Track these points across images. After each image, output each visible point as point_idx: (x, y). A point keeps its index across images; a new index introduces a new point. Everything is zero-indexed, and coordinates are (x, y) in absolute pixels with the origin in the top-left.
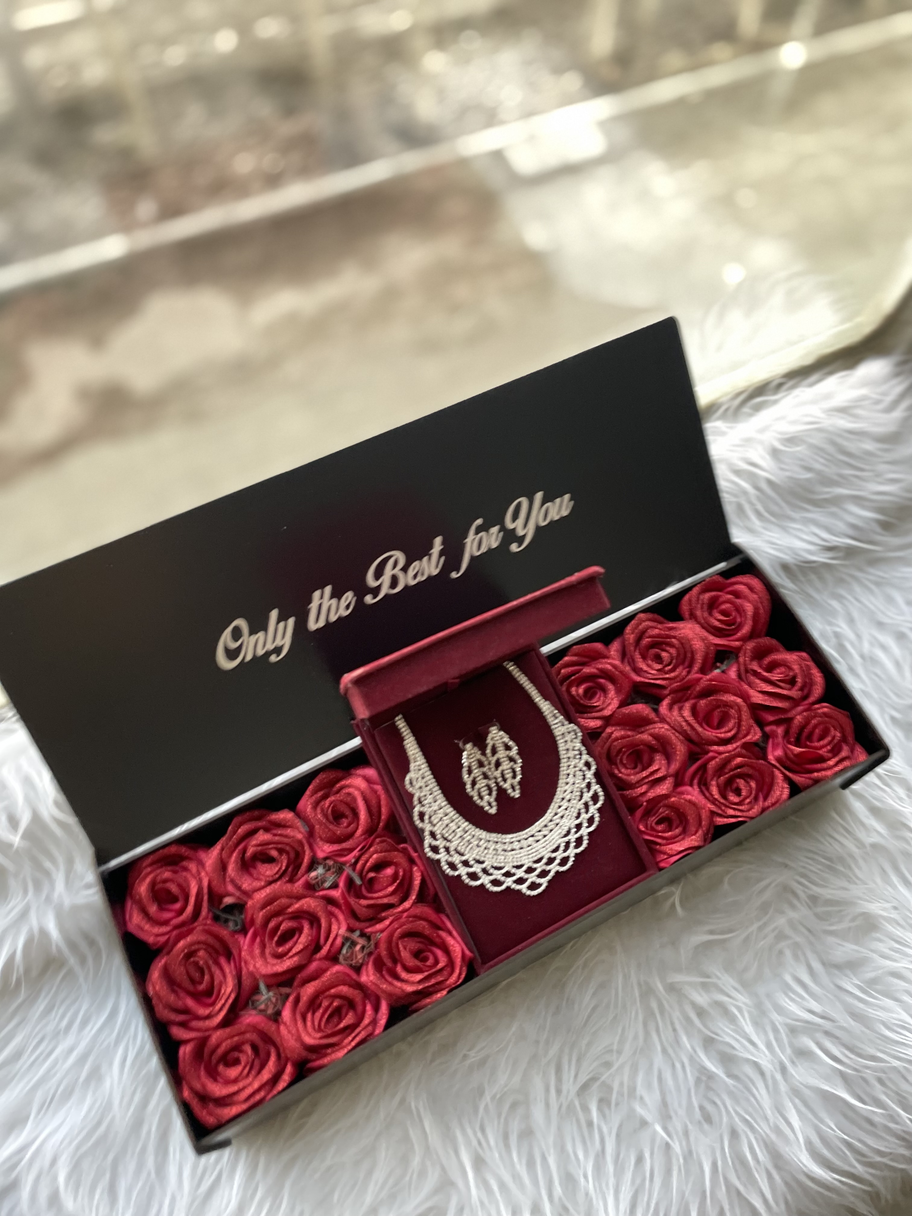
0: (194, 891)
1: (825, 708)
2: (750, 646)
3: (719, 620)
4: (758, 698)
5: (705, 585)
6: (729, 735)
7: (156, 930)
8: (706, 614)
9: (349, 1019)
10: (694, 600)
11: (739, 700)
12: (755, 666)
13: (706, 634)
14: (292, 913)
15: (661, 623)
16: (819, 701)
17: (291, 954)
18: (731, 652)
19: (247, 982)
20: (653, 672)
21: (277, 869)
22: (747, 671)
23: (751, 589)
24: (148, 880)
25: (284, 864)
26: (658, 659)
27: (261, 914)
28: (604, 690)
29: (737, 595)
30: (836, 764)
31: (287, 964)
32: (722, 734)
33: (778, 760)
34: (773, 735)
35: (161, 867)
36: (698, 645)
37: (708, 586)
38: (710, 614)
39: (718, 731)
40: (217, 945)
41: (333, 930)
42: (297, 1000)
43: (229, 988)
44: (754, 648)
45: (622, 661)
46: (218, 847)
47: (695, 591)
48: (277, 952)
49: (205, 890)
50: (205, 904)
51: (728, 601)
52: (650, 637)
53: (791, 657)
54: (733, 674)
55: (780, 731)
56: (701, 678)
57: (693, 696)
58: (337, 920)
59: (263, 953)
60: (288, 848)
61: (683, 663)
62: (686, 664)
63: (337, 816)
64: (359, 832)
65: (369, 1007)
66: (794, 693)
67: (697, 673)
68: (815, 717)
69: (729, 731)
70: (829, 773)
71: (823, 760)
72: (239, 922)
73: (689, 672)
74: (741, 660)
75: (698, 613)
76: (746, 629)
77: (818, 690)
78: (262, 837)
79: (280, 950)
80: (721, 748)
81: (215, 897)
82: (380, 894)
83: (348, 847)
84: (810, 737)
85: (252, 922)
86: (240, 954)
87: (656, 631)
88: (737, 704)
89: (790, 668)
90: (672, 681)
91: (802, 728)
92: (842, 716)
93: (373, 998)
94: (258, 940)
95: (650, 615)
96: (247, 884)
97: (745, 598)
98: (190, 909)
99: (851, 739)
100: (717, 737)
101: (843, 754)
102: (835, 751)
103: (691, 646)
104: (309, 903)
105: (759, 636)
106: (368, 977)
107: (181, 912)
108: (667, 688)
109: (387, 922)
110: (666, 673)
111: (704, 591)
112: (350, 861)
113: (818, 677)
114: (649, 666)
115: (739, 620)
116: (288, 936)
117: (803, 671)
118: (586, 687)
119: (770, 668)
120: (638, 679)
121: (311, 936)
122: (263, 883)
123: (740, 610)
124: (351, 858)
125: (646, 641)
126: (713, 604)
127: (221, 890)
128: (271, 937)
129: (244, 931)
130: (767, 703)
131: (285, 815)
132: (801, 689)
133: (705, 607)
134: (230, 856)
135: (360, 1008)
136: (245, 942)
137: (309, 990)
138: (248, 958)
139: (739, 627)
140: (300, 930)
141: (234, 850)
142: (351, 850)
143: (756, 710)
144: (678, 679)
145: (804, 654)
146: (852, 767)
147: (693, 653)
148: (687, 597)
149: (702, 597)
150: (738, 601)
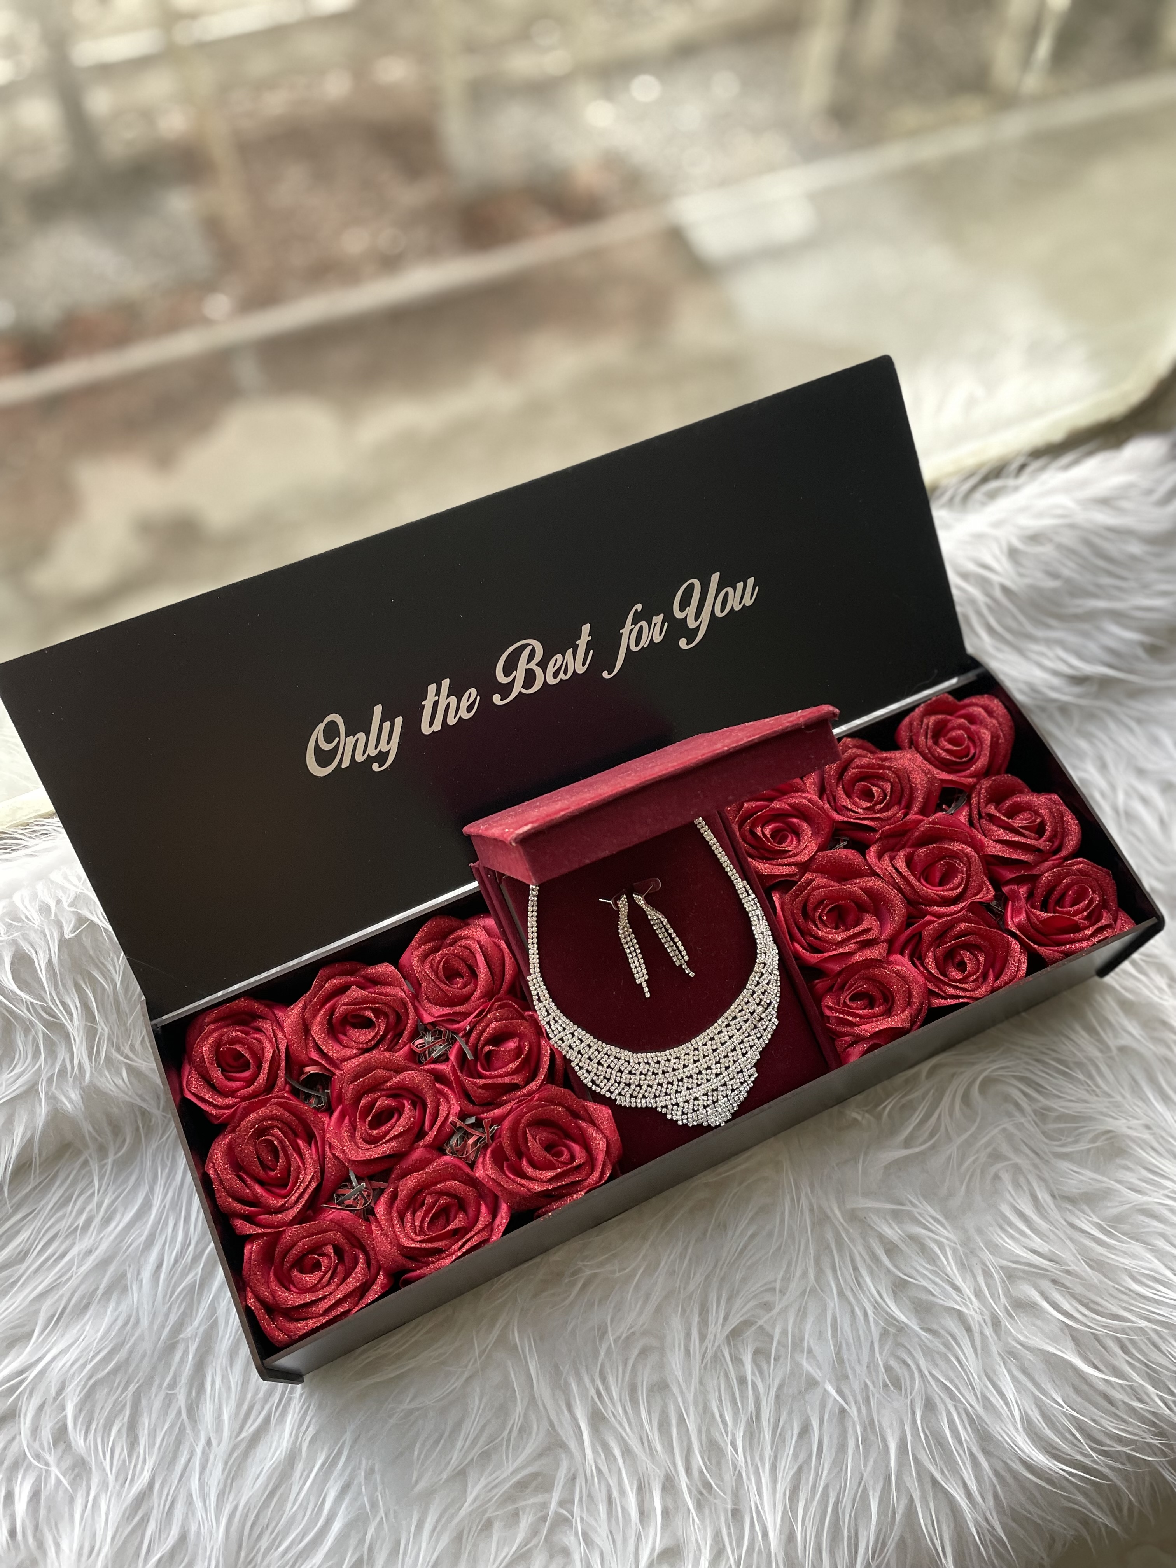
0: (269, 1055)
1: (1081, 864)
2: (986, 783)
3: (948, 751)
4: (994, 849)
5: (930, 704)
6: (955, 892)
7: (220, 1101)
8: (930, 742)
9: (458, 1222)
10: (916, 724)
11: (969, 850)
12: (992, 810)
13: (929, 766)
14: (391, 1088)
15: (872, 752)
16: (1074, 855)
17: (387, 1138)
18: (961, 792)
19: (331, 1170)
20: (861, 811)
21: (373, 1034)
22: (980, 816)
23: (990, 713)
24: (211, 1039)
25: (383, 1029)
26: (867, 795)
27: (352, 1086)
28: (797, 833)
29: (972, 719)
30: (1094, 935)
31: (384, 1149)
32: (946, 892)
33: (1019, 926)
34: (1015, 897)
35: (228, 1026)
36: (919, 780)
37: (934, 707)
38: (936, 743)
39: (941, 888)
40: (295, 1123)
41: (441, 1111)
42: (394, 1196)
43: (308, 1175)
44: (990, 787)
45: (821, 797)
46: (300, 1004)
47: (917, 711)
48: (370, 1135)
49: (283, 1056)
50: (282, 1073)
51: (960, 727)
52: (857, 767)
53: (1040, 800)
54: (963, 818)
55: (1023, 891)
56: (923, 821)
57: (910, 844)
58: (447, 1100)
59: (352, 1136)
60: (387, 1009)
61: (899, 803)
62: (903, 803)
63: (451, 974)
64: (477, 994)
65: (484, 1209)
66: (1041, 843)
67: (917, 813)
68: (1067, 875)
69: (957, 888)
70: (1085, 944)
71: (1077, 928)
72: (324, 1100)
73: (906, 814)
74: (974, 801)
75: (922, 739)
76: (982, 762)
77: (1072, 842)
78: (355, 993)
79: (374, 1132)
80: (944, 909)
81: (294, 1065)
82: (500, 1072)
83: (463, 1011)
84: (1060, 902)
85: (340, 1099)
86: (323, 1138)
87: (865, 761)
88: (967, 855)
89: (1037, 814)
90: (883, 824)
91: (1051, 889)
92: (1101, 873)
93: (489, 1200)
94: (347, 1121)
95: (858, 742)
96: (334, 1050)
97: (982, 723)
98: (263, 1076)
99: (1113, 904)
100: (938, 895)
101: (1104, 922)
102: (1093, 917)
103: (909, 781)
104: (413, 1077)
105: (998, 773)
106: (485, 1171)
107: (250, 1082)
108: (877, 831)
109: (508, 1107)
110: (876, 813)
111: (928, 712)
112: (465, 1029)
113: (1073, 824)
114: (854, 803)
115: (972, 751)
116: (383, 1117)
117: (1054, 817)
118: (775, 827)
119: (1012, 813)
120: (840, 818)
121: (414, 1118)
122: (355, 1052)
123: (973, 738)
124: (465, 1024)
125: (852, 772)
126: (939, 731)
127: (303, 1057)
128: (363, 1118)
129: (330, 1111)
130: (1006, 855)
131: (385, 969)
132: (1050, 840)
133: (930, 733)
134: (315, 1017)
135: (472, 1211)
136: (330, 1122)
137: (411, 1182)
138: (334, 1141)
139: (973, 760)
140: (400, 1111)
141: (319, 1010)
142: (466, 1015)
143: (992, 863)
144: (892, 821)
145: (1055, 797)
146: (1115, 938)
147: (912, 790)
148: (906, 721)
149: (925, 721)
150: (973, 728)
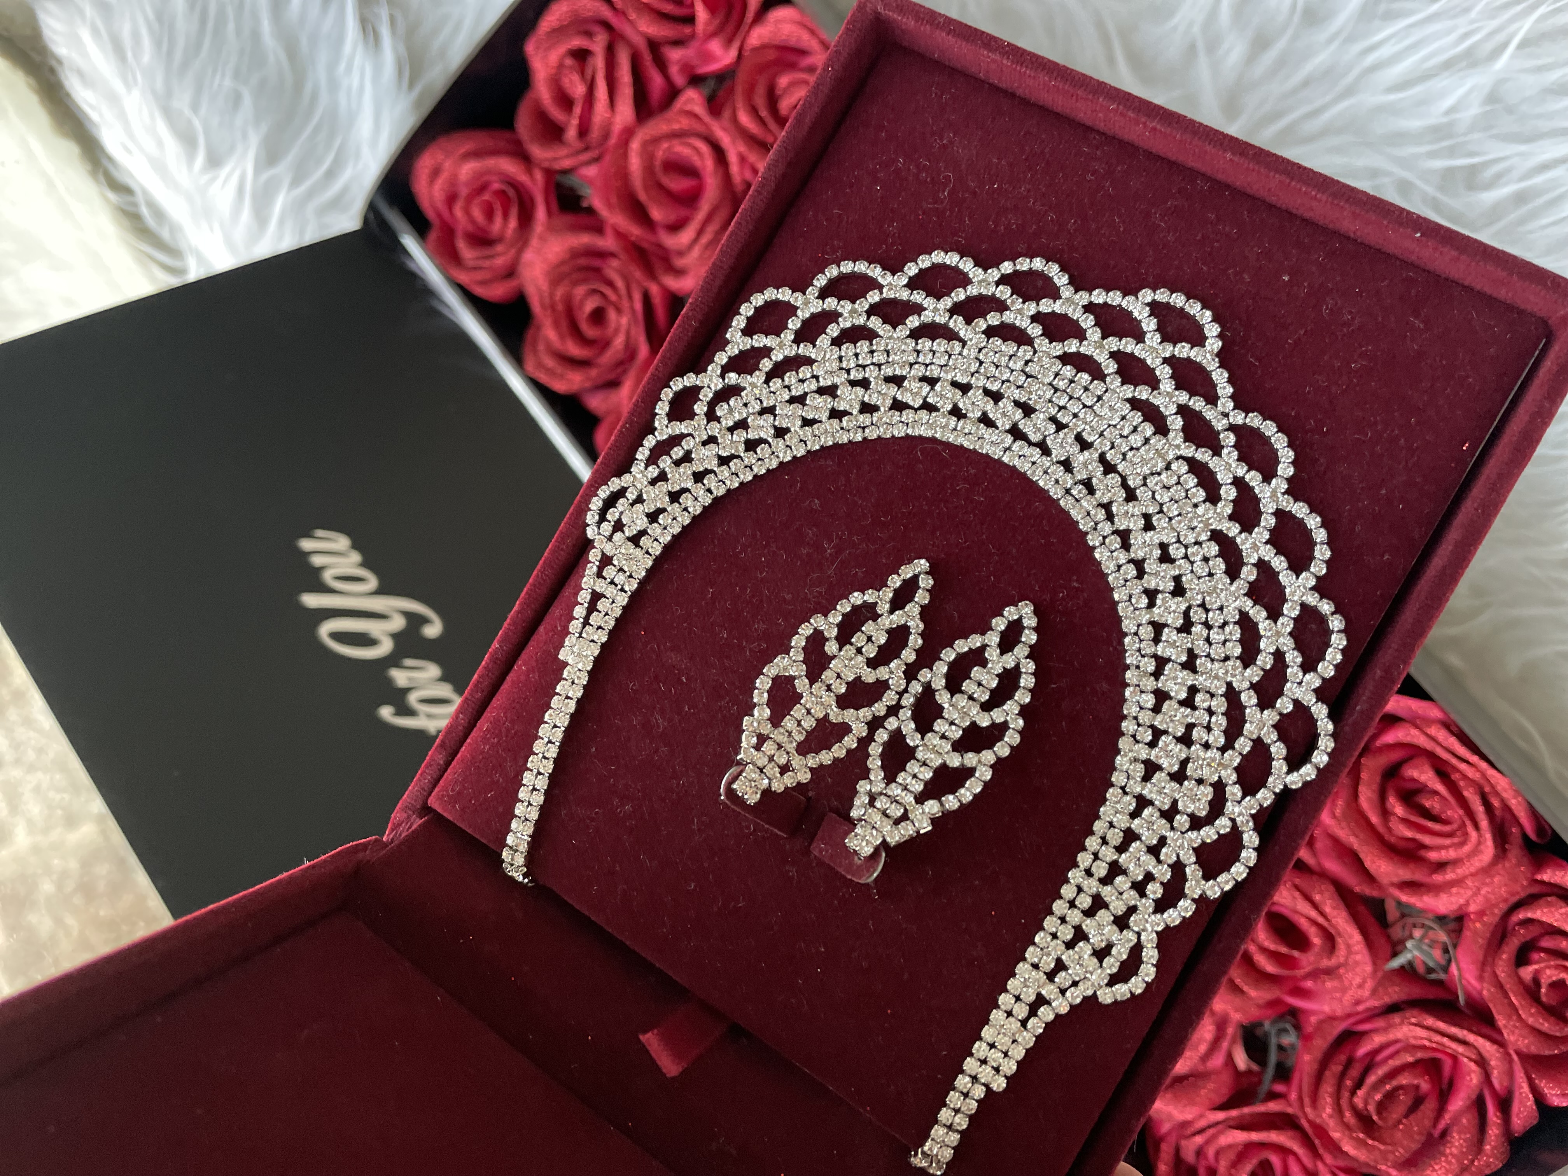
0: (1237, 1136)
2: (538, 152)
3: (506, 220)
4: (625, 111)
6: (704, 149)
8: (499, 248)
9: (1422, 774)
10: (480, 276)
11: (635, 145)
12: (571, 133)
13: (534, 237)
15: (538, 328)
20: (624, 321)
22: (587, 149)
23: (436, 172)
26: (598, 317)
29: (451, 199)
31: (1341, 922)
32: (707, 163)
33: (729, 44)
34: (686, 66)
36: (559, 247)
37: (449, 254)
39: (704, 173)
40: (1335, 1067)
42: (1407, 885)
44: (541, 144)
45: (621, 383)
48: (1323, 946)
49: (1233, 1113)
50: (1259, 1108)
51: (467, 211)
52: (565, 344)
53: (540, 68)
54: (594, 171)
55: (675, 55)
56: (613, 227)
57: (651, 237)
59: (1329, 972)
61: (597, 271)
62: (596, 262)
66: (598, 45)
67: (605, 238)
69: (695, 149)
72: (1278, 1028)
73: (612, 255)
74: (566, 163)
75: (500, 261)
76: (509, 166)
80: (733, 158)
81: (1241, 1088)
85: (1272, 1003)
86: (1345, 1015)
87: (552, 334)
88: (644, 147)
89: (561, 66)
91: (663, 17)
94: (1304, 986)
95: (528, 353)
97: (453, 182)
100: (715, 173)
103: (563, 263)
105: (517, 139)
108: (646, 287)
110: (620, 296)
111: (458, 262)
114: (616, 333)
115: (496, 186)
116: (1288, 932)
117: (557, 40)
119: (565, 101)
120: (643, 347)
123: (478, 186)
125: (574, 349)
126: (481, 239)
127: (1226, 1079)
128: (1296, 962)
129: (1294, 1014)
130: (630, 92)
132: (589, 34)
133: (487, 252)
136: (1317, 1011)
138: (1346, 1000)
139: (510, 180)
144: (626, 270)
145: (528, 47)
147: (575, 254)
148: (480, 291)
149: (471, 264)
150: (464, 192)
